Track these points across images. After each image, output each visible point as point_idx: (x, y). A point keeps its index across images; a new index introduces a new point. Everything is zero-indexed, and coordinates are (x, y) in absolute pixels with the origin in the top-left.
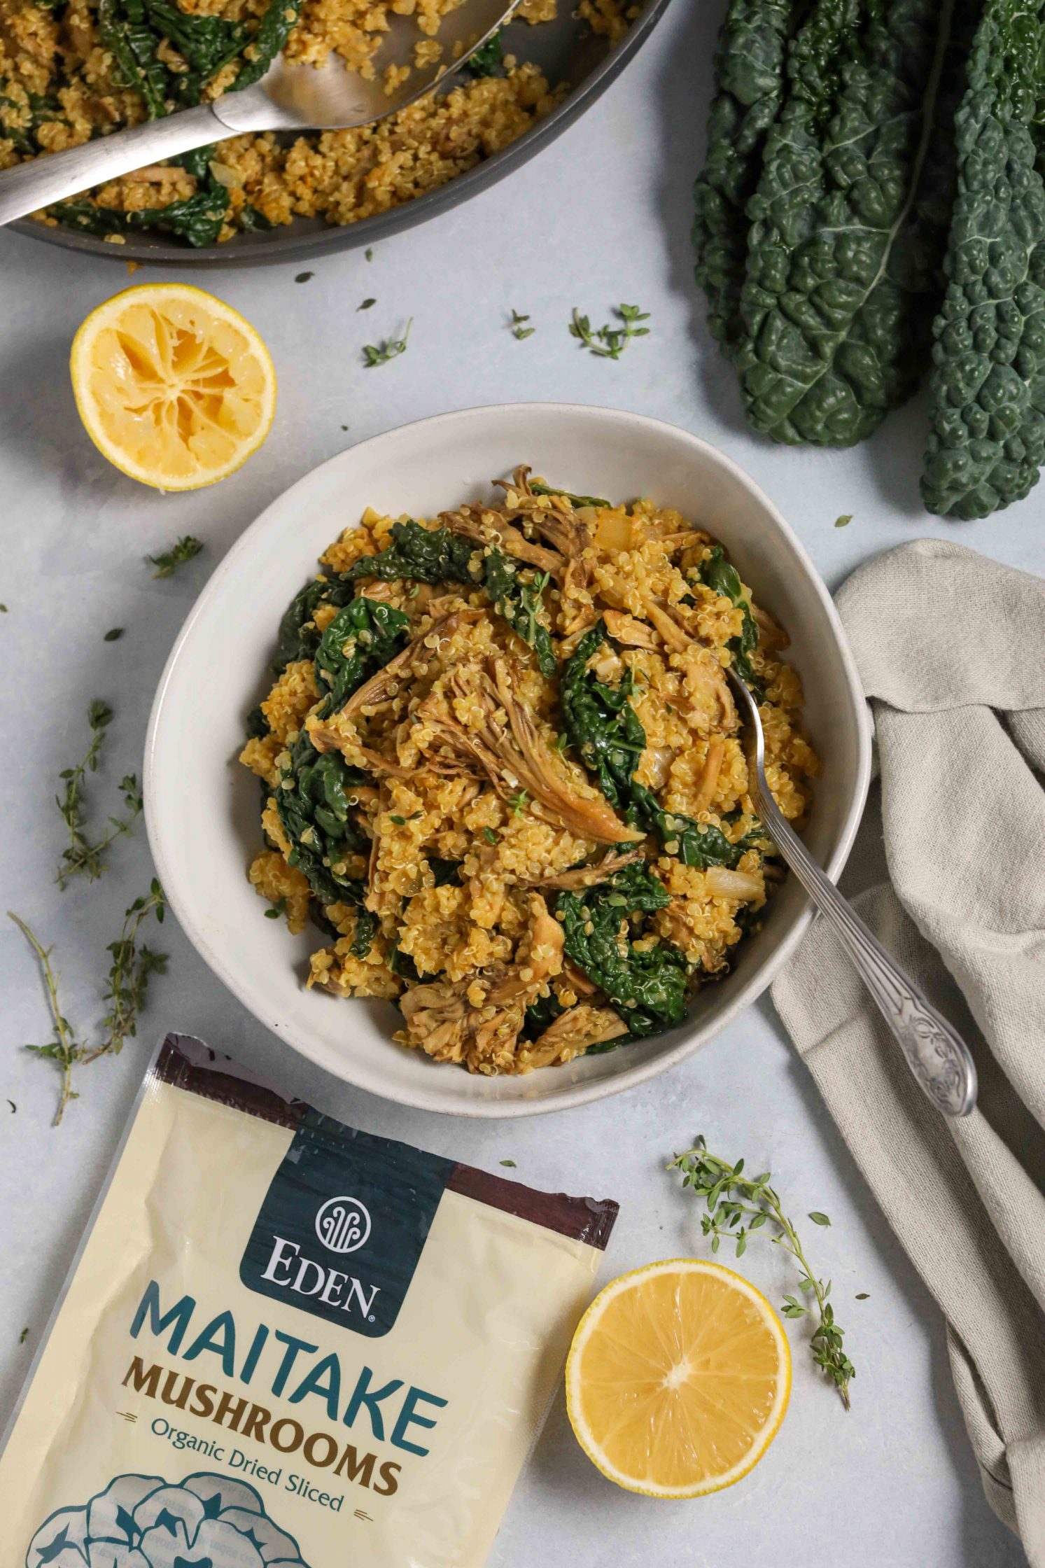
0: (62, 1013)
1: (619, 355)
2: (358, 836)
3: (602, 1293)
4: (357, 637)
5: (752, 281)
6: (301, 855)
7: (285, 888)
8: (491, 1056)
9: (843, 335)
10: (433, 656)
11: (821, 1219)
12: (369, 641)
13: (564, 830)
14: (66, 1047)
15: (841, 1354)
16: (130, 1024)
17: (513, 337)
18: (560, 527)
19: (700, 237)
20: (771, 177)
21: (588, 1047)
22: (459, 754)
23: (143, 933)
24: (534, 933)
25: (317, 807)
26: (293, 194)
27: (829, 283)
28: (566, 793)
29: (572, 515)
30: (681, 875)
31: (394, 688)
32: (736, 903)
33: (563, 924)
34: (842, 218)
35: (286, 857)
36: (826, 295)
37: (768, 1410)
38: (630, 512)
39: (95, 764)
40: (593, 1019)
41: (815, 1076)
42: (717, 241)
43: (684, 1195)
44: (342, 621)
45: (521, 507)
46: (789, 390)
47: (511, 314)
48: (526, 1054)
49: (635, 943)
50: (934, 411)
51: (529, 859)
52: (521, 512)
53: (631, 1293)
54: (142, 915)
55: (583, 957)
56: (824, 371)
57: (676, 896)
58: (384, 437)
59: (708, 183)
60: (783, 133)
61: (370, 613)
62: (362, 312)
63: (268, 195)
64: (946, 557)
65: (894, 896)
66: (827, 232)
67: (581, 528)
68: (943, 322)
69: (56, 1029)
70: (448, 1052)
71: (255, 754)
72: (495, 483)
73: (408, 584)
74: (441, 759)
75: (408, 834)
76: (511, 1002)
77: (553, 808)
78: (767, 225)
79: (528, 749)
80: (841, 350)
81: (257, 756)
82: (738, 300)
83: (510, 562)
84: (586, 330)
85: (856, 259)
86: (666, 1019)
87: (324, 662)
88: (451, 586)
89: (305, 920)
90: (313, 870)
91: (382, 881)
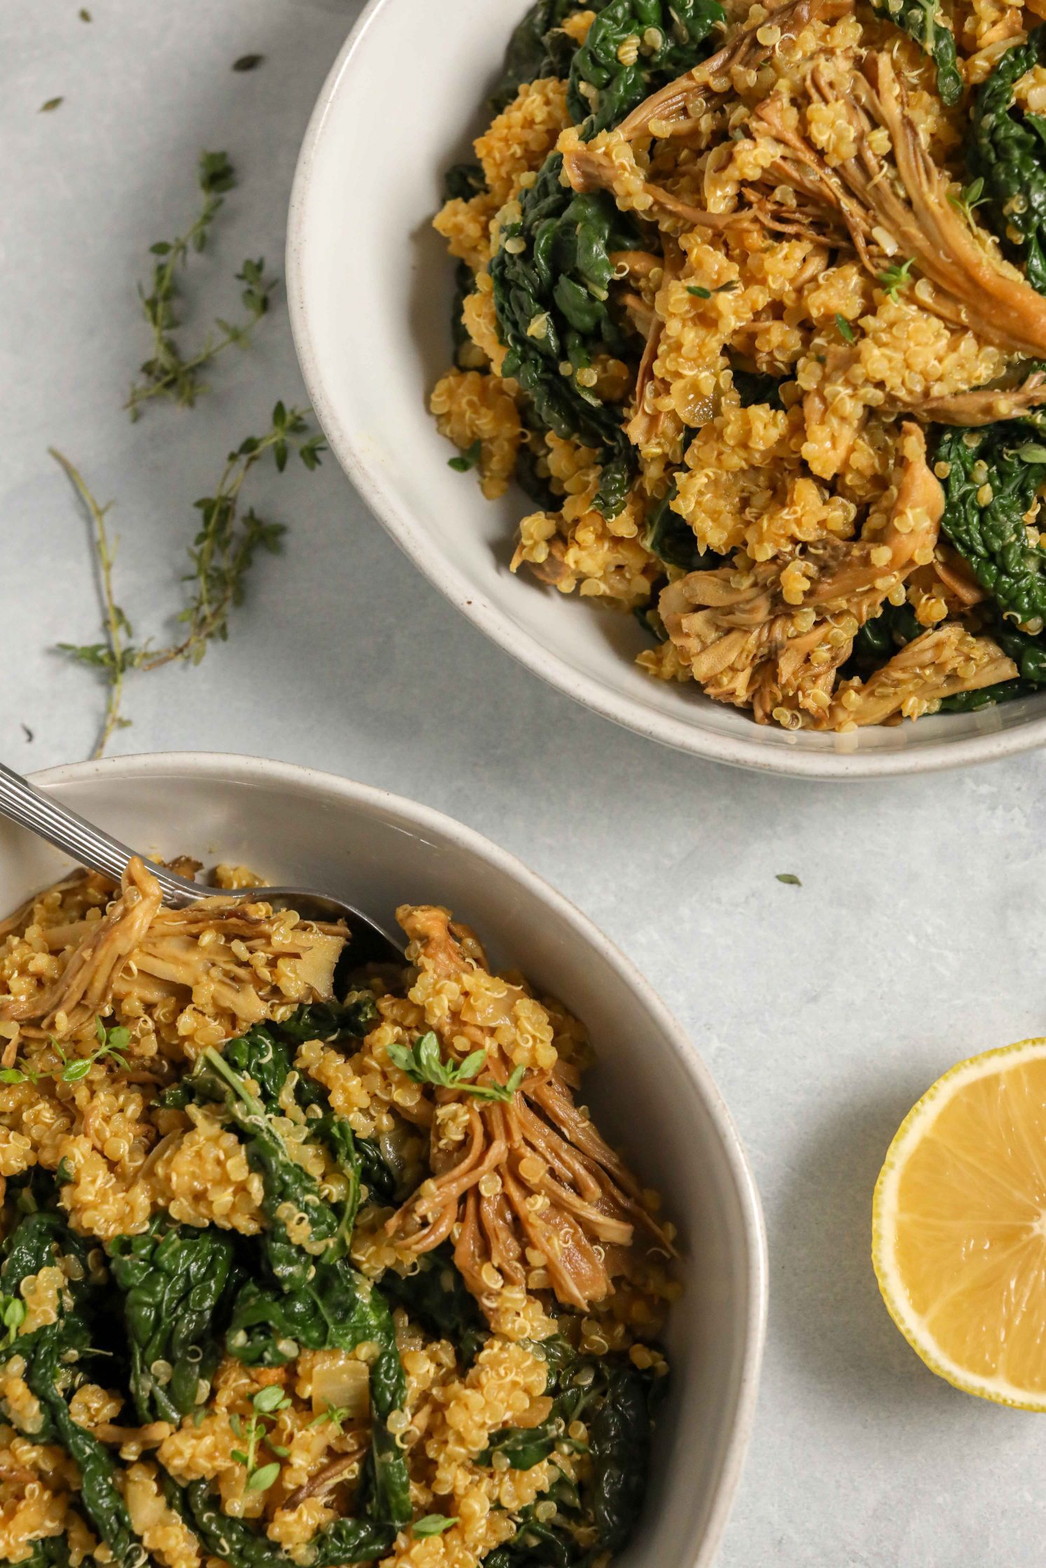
0: (117, 600)
2: (620, 331)
3: (941, 1081)
4: (641, 37)
6: (524, 359)
7: (485, 423)
8: (796, 695)
10: (766, 60)
12: (659, 46)
13: (965, 329)
14: (118, 651)
16: (219, 621)
21: (944, 700)
22: (805, 197)
23: (254, 489)
24: (900, 491)
25: (562, 278)
28: (979, 264)
31: (701, 102)
33: (945, 483)
35: (496, 367)
39: (204, 243)
40: (965, 649)
44: (620, 10)
48: (849, 696)
51: (908, 367)
53: (989, 1083)
54: (253, 459)
55: (972, 539)
61: (664, 2)
69: (106, 623)
70: (730, 682)
71: (457, 216)
74: (775, 207)
75: (713, 315)
76: (842, 603)
77: (954, 290)
79: (922, 195)
81: (459, 221)
87: (588, 69)
89: (509, 479)
90: (542, 381)
91: (657, 394)
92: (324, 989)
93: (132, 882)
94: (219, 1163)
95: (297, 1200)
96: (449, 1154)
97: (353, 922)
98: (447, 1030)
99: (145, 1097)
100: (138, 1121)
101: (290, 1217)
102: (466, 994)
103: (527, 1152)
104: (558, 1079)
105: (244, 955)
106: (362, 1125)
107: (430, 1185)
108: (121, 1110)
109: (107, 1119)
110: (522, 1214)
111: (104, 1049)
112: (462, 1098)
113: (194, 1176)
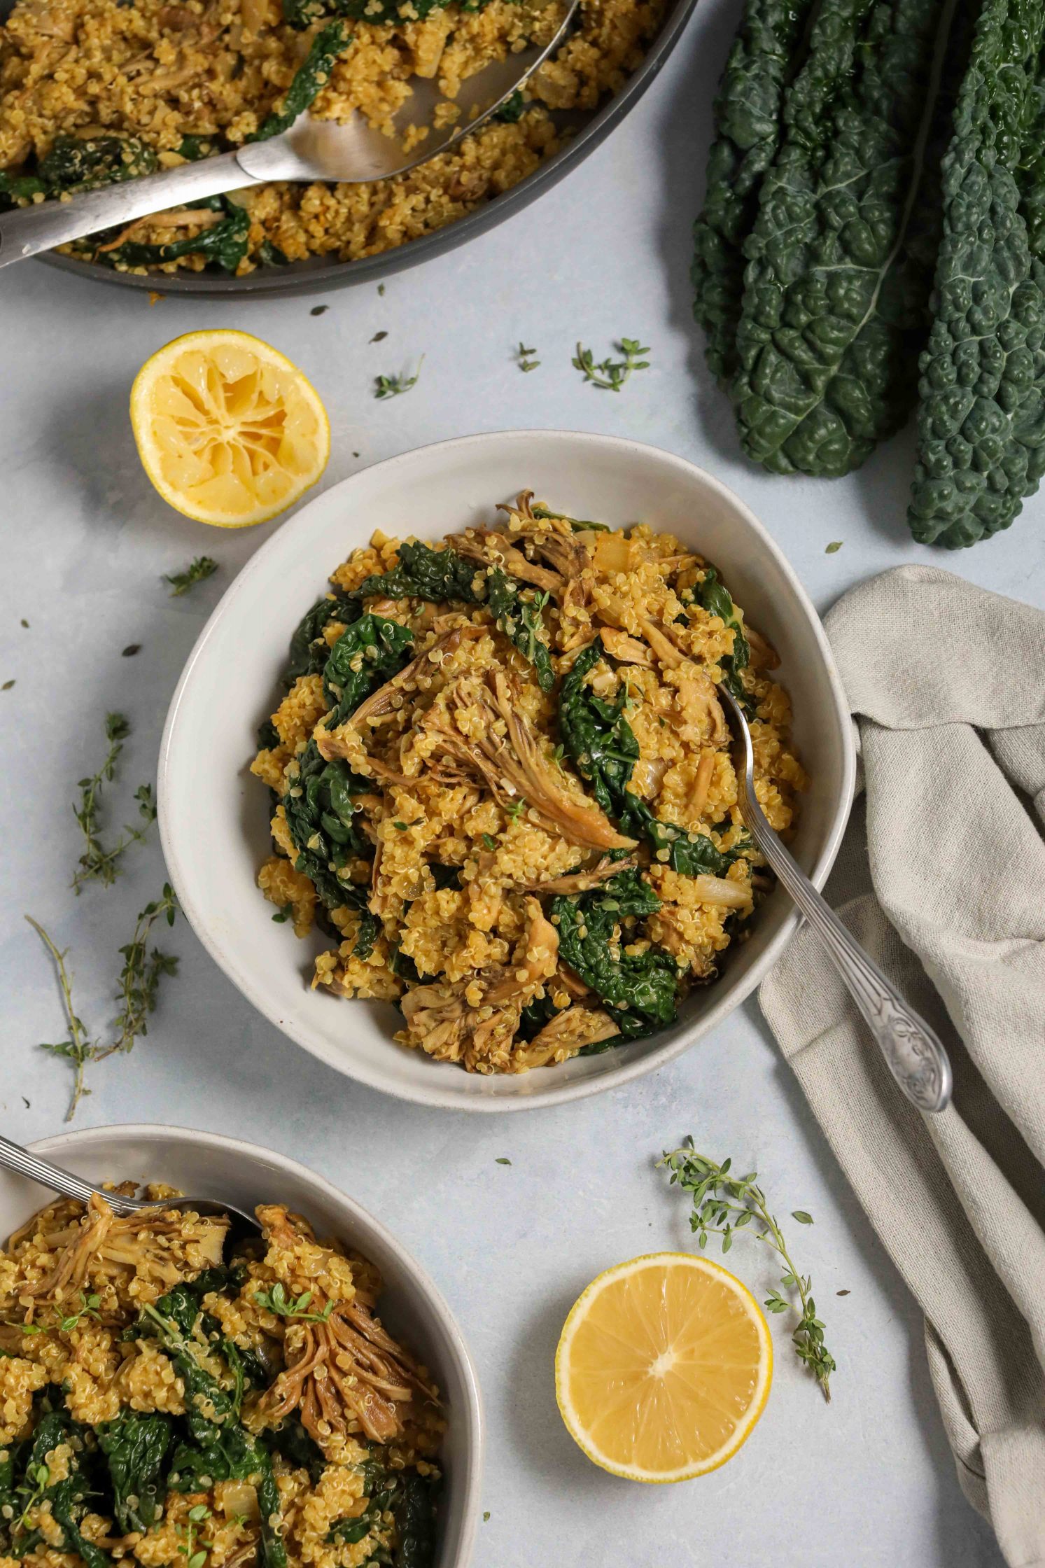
0: (76, 1013)
1: (621, 387)
2: (363, 842)
3: (591, 1285)
4: (364, 652)
5: (747, 316)
6: (308, 860)
7: (292, 893)
8: (488, 1055)
9: (834, 369)
10: (436, 670)
11: (805, 1218)
12: (376, 656)
13: (560, 837)
14: (79, 1046)
15: (822, 1348)
16: (141, 1023)
17: (518, 369)
18: (561, 549)
19: (699, 275)
20: (766, 217)
21: (581, 1048)
22: (461, 763)
23: (156, 937)
24: (529, 936)
25: (324, 815)
26: (307, 231)
27: (821, 320)
28: (562, 801)
29: (572, 538)
30: (672, 882)
31: (398, 700)
32: (725, 910)
33: (558, 927)
34: (834, 257)
35: (293, 862)
36: (818, 330)
37: (749, 1399)
38: (628, 536)
39: (112, 774)
40: (586, 1020)
41: (800, 1079)
42: (715, 279)
43: (672, 1195)
44: (350, 637)
45: (524, 529)
46: (782, 421)
47: (518, 348)
48: (521, 1053)
49: (627, 948)
50: (920, 443)
51: (526, 864)
52: (523, 534)
53: (620, 1284)
54: (153, 919)
55: (577, 959)
56: (816, 404)
57: (667, 902)
58: (393, 461)
59: (706, 223)
60: (778, 176)
61: (377, 629)
62: (374, 344)
63: (286, 231)
64: (931, 582)
65: (877, 904)
66: (819, 271)
67: (580, 550)
68: (928, 358)
69: (70, 1028)
70: (446, 1051)
71: (265, 764)
72: (499, 507)
73: (415, 603)
74: (443, 768)
75: (410, 839)
76: (506, 1002)
77: (550, 815)
78: (763, 264)
79: (526, 759)
80: (833, 384)
81: (267, 766)
82: (734, 335)
83: (512, 582)
84: (589, 364)
85: (847, 296)
86: (656, 1021)
87: (333, 676)
88: (455, 604)
89: (310, 925)
90: (319, 875)
91: (384, 885)
92: (216, 1257)
93: (94, 1208)
94: (158, 1374)
95: (205, 1392)
96: (295, 1355)
97: (233, 1216)
98: (288, 1280)
99: (112, 1335)
100: (109, 1351)
101: (202, 1402)
102: (298, 1258)
103: (340, 1351)
104: (360, 1303)
105: (166, 1244)
106: (244, 1342)
107: (282, 1376)
108: (99, 1345)
109: (90, 1351)
110: (340, 1388)
111: (85, 1309)
112: (300, 1321)
113: (143, 1383)
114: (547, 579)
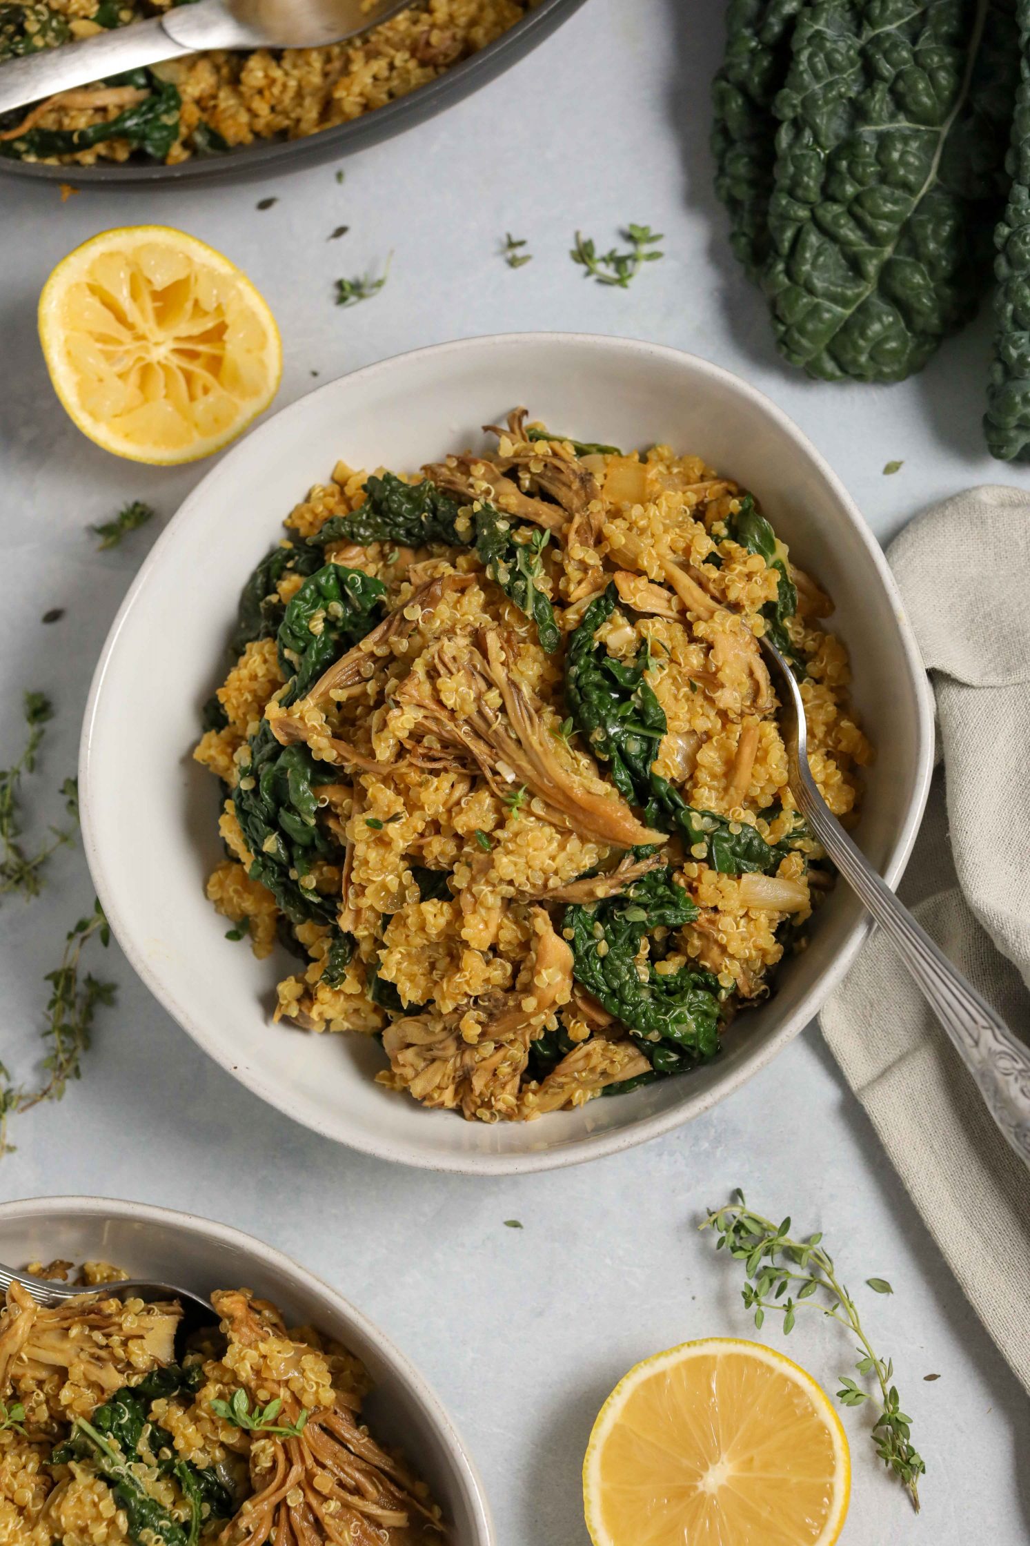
1: (630, 282)
2: (330, 844)
3: (624, 1380)
4: (326, 610)
5: (781, 190)
6: (265, 866)
7: (248, 905)
8: (490, 1100)
9: (888, 251)
10: (414, 630)
11: (882, 1286)
12: (340, 615)
13: (570, 832)
15: (908, 1447)
16: (72, 1065)
17: (505, 266)
18: (563, 477)
19: (720, 144)
20: (801, 68)
21: (604, 1088)
22: (446, 744)
23: (87, 960)
24: (537, 954)
25: (281, 810)
26: (249, 110)
27: (872, 190)
28: (572, 788)
29: (576, 464)
30: (710, 883)
31: (369, 668)
32: (777, 915)
33: (572, 943)
34: (885, 114)
35: (247, 868)
36: (868, 203)
37: (823, 1520)
38: (644, 459)
39: (33, 765)
40: (609, 1054)
41: (873, 1118)
42: (739, 148)
43: (719, 1259)
44: (308, 592)
45: (517, 455)
46: (827, 316)
47: (505, 240)
48: (530, 1096)
49: (657, 965)
50: (997, 336)
51: (530, 867)
52: (516, 460)
53: (659, 1378)
54: (83, 939)
55: (596, 982)
56: (867, 293)
57: (705, 909)
58: (354, 375)
59: (728, 81)
60: (814, 18)
61: (341, 582)
62: (333, 241)
63: (224, 111)
64: (1015, 505)
65: (963, 902)
66: (867, 131)
67: (586, 478)
68: (1006, 231)
70: (439, 1096)
71: (211, 749)
72: (486, 429)
73: (387, 548)
74: (425, 751)
75: (387, 839)
76: (512, 1036)
77: (558, 806)
78: (798, 125)
79: (527, 738)
80: (887, 269)
81: (213, 752)
82: (765, 214)
83: (503, 518)
84: (590, 256)
85: (903, 161)
86: (695, 1055)
87: (288, 640)
88: (435, 548)
89: (272, 942)
90: (278, 884)
91: (357, 895)
92: (165, 1354)
93: (14, 1300)
94: (95, 1505)
95: (153, 1526)
96: (264, 1476)
97: (186, 1302)
98: (253, 1384)
99: (41, 1453)
100: (38, 1474)
101: (150, 1539)
102: (265, 1357)
103: (318, 1471)
104: (341, 1407)
105: (102, 1341)
106: (201, 1460)
107: (247, 1505)
108: (24, 1467)
109: (14, 1475)
110: (320, 1516)
111: (8, 1423)
112: (268, 1435)
113: (78, 1517)
114: (546, 514)
